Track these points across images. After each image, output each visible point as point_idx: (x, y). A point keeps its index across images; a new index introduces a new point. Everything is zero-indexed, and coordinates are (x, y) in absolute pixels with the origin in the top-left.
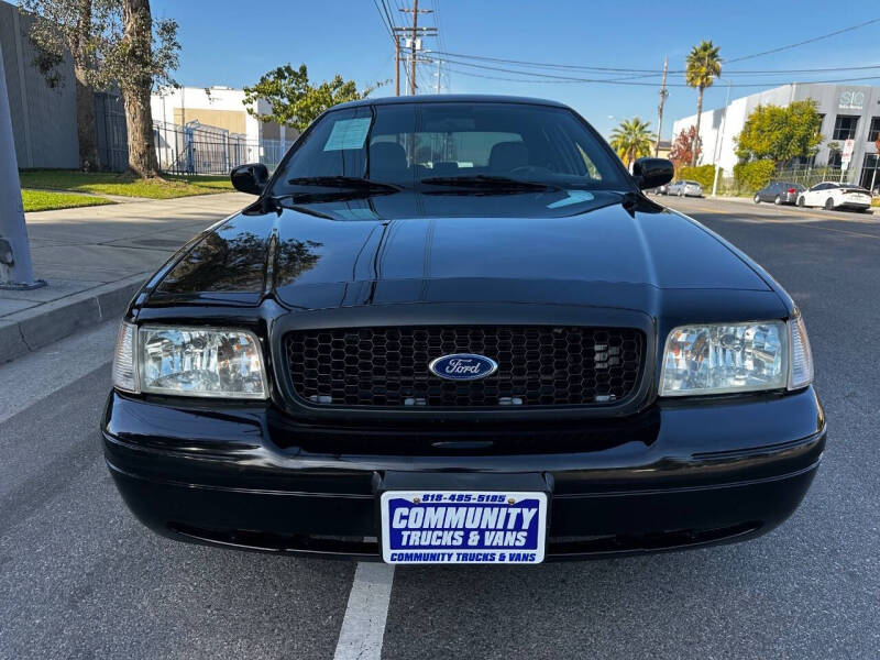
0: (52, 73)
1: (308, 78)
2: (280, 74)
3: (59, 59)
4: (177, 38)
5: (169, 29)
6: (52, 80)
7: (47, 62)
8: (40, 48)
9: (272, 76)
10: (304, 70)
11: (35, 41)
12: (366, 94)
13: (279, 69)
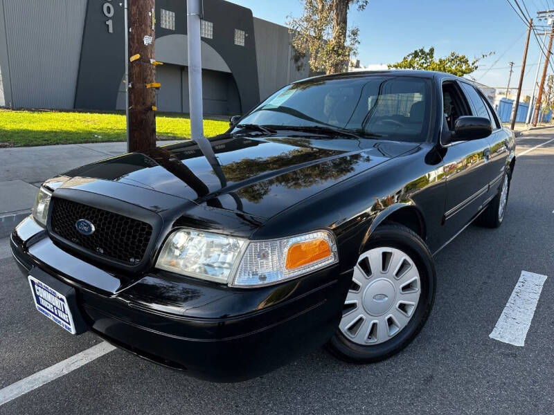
0: (299, 63)
1: (434, 55)
2: (416, 54)
3: (304, 55)
4: (358, 38)
5: (355, 33)
6: (299, 67)
7: (299, 57)
8: (296, 51)
9: (411, 57)
10: (432, 50)
11: (294, 47)
12: (473, 64)
13: (416, 52)
